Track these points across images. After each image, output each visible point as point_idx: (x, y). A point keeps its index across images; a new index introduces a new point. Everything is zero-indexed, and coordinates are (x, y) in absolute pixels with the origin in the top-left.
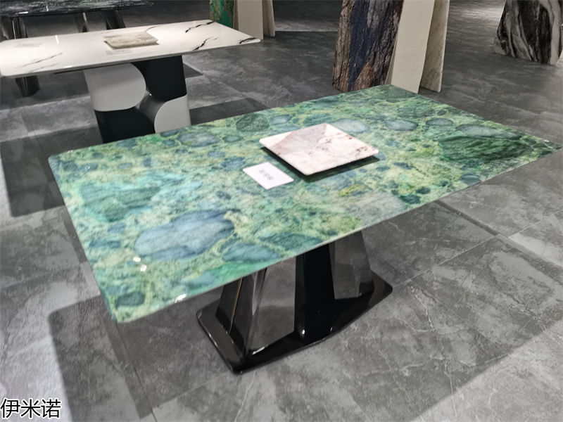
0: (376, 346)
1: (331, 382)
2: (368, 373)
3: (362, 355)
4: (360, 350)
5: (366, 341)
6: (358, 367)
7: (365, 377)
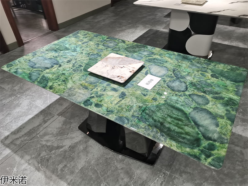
0: (113, 168)
1: (87, 157)
2: (97, 170)
3: (106, 164)
4: (107, 163)
5: (114, 163)
6: (98, 165)
7: (94, 169)
